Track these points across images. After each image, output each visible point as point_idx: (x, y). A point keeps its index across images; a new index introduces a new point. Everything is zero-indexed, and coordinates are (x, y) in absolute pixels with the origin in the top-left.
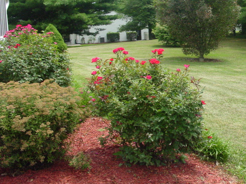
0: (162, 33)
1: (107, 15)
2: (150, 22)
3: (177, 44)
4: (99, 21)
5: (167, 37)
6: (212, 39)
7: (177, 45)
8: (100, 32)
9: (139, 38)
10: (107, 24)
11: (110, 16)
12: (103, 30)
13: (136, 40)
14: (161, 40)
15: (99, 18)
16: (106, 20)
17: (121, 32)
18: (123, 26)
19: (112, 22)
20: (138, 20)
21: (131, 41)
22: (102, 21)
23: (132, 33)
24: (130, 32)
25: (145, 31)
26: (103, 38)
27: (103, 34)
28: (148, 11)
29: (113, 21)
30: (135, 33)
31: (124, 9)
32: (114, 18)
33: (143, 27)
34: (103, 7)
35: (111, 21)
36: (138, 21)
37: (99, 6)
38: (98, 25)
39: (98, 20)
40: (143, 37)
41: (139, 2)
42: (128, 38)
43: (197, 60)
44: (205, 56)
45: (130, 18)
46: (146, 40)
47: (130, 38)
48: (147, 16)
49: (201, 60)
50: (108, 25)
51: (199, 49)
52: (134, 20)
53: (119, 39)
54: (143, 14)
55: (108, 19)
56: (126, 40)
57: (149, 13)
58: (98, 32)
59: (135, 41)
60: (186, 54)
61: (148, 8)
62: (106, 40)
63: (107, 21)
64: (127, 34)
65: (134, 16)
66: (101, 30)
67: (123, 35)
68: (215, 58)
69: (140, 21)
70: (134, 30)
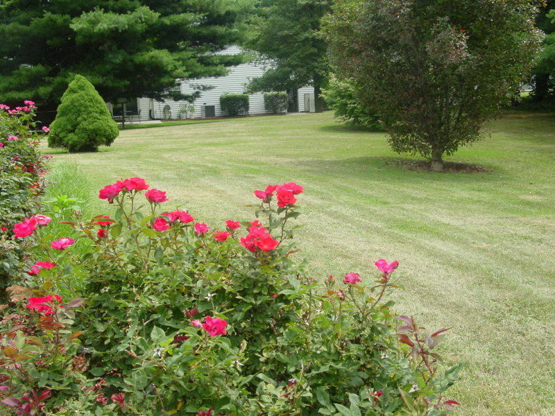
0: (343, 97)
1: (217, 53)
2: (317, 70)
3: (378, 123)
4: (200, 68)
5: (355, 108)
6: (463, 115)
7: (377, 126)
8: (203, 93)
9: (293, 107)
10: (218, 75)
11: (224, 57)
12: (210, 88)
13: (285, 111)
14: (342, 115)
15: (199, 61)
16: (217, 65)
17: (252, 93)
18: (255, 80)
19: (228, 71)
20: (289, 65)
21: (275, 113)
22: (206, 68)
23: (276, 96)
24: (272, 93)
25: (306, 92)
26: (213, 107)
27: (211, 98)
28: (314, 46)
29: (232, 68)
30: (284, 97)
31: (258, 40)
32: (236, 61)
33: (302, 82)
34: (208, 35)
35: (228, 68)
36: (289, 69)
37: (199, 32)
38: (198, 78)
39: (196, 66)
40: (301, 106)
41: (292, 24)
42: (267, 107)
43: (425, 166)
44: (445, 157)
45: (273, 60)
46: (308, 112)
47: (272, 108)
48: (313, 57)
49: (436, 166)
50: (220, 79)
51: (430, 139)
52: (281, 66)
53: (247, 109)
54: (302, 53)
55: (221, 64)
56: (264, 111)
57: (315, 50)
58: (198, 93)
59: (284, 114)
60: (398, 151)
61: (313, 39)
62: (218, 112)
63: (218, 68)
64: (266, 98)
65: (282, 56)
66: (205, 88)
67: (257, 101)
68: (470, 162)
69: (294, 67)
70: (281, 90)
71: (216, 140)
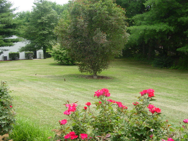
0: (57, 54)
1: (10, 38)
2: (45, 44)
3: (69, 62)
4: (4, 43)
5: (61, 57)
6: (103, 60)
7: (69, 64)
8: (4, 52)
9: (35, 57)
10: (10, 46)
11: (13, 39)
12: (7, 50)
13: (32, 58)
14: (57, 60)
15: (4, 41)
16: (10, 42)
17: (21, 52)
18: (23, 48)
19: (14, 44)
20: (35, 43)
21: (29, 59)
22: (6, 43)
23: (29, 53)
24: (28, 52)
25: (40, 52)
26: (6, 57)
27: (6, 54)
28: (43, 36)
29: (15, 43)
30: (32, 53)
31: (24, 34)
32: (16, 41)
33: (39, 48)
34: (7, 31)
35: (14, 43)
36: (35, 44)
37: (4, 31)
38: (3, 47)
39: (3, 43)
40: (38, 56)
41: (36, 29)
42: (26, 57)
43: (91, 77)
44: (98, 74)
45: (29, 41)
46: (40, 58)
47: (28, 57)
48: (43, 40)
49: (95, 77)
51: (93, 68)
52: (32, 43)
53: (19, 57)
54: (39, 38)
55: (11, 42)
56: (24, 58)
57: (44, 38)
58: (2, 52)
59: (32, 59)
60: (82, 72)
61: (43, 34)
62: (8, 58)
63: (11, 43)
64: (26, 54)
65: (31, 40)
66: (5, 50)
67: (22, 55)
68: (105, 76)
69: (36, 43)
70: (31, 51)
71: (14, 69)
